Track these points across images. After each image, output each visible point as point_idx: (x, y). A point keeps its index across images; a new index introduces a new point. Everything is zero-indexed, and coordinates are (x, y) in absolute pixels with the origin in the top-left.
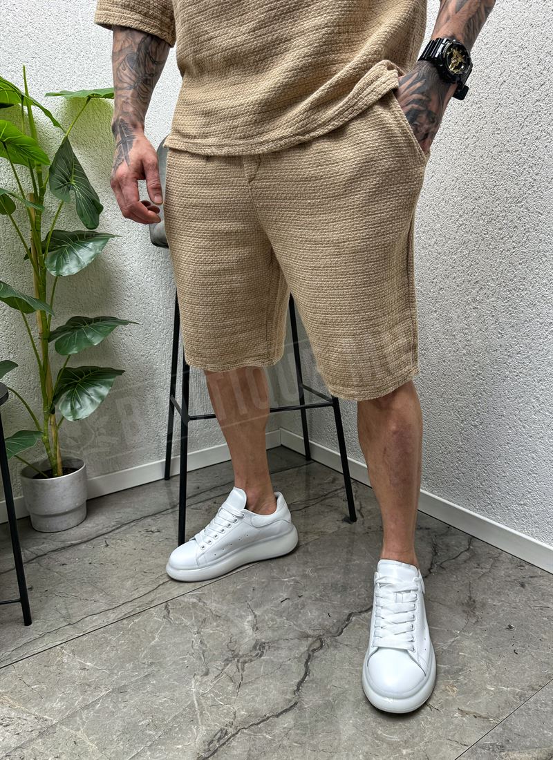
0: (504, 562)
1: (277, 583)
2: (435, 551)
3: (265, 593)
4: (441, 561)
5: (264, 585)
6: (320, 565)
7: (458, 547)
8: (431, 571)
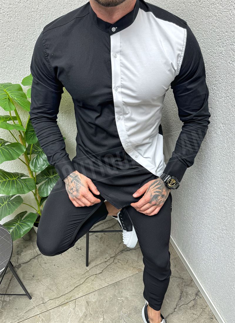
0: (206, 313)
1: (116, 299)
2: (181, 296)
3: (110, 305)
4: (181, 304)
5: (111, 299)
6: (134, 292)
7: (191, 297)
8: (175, 310)
